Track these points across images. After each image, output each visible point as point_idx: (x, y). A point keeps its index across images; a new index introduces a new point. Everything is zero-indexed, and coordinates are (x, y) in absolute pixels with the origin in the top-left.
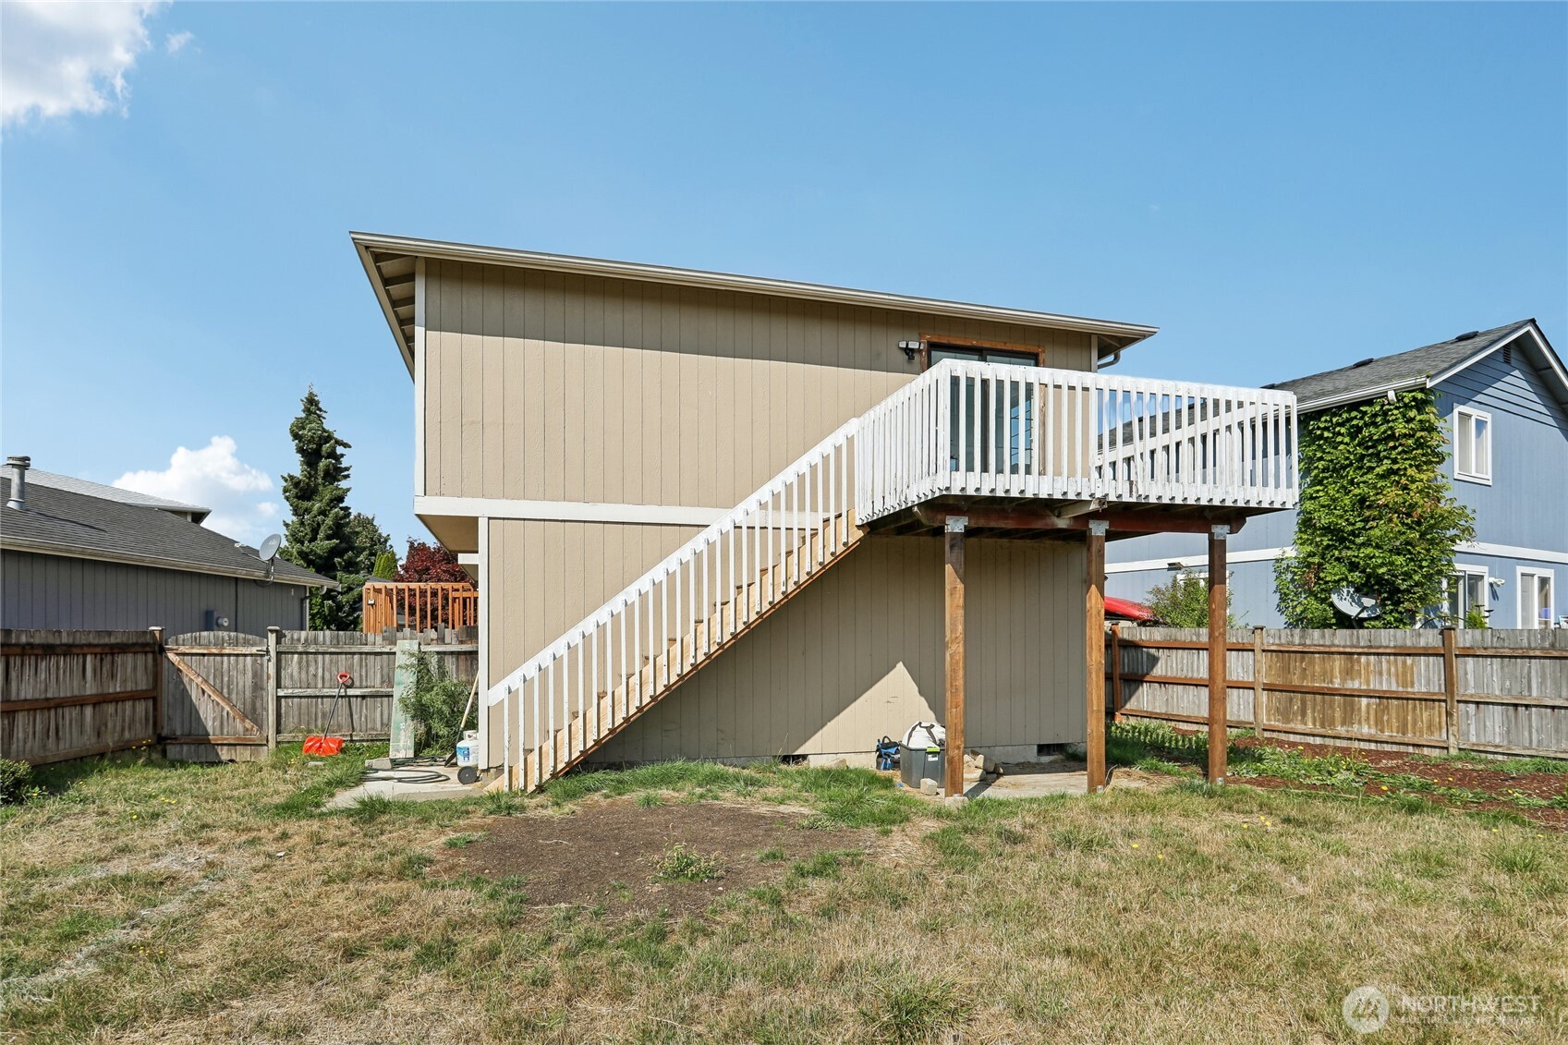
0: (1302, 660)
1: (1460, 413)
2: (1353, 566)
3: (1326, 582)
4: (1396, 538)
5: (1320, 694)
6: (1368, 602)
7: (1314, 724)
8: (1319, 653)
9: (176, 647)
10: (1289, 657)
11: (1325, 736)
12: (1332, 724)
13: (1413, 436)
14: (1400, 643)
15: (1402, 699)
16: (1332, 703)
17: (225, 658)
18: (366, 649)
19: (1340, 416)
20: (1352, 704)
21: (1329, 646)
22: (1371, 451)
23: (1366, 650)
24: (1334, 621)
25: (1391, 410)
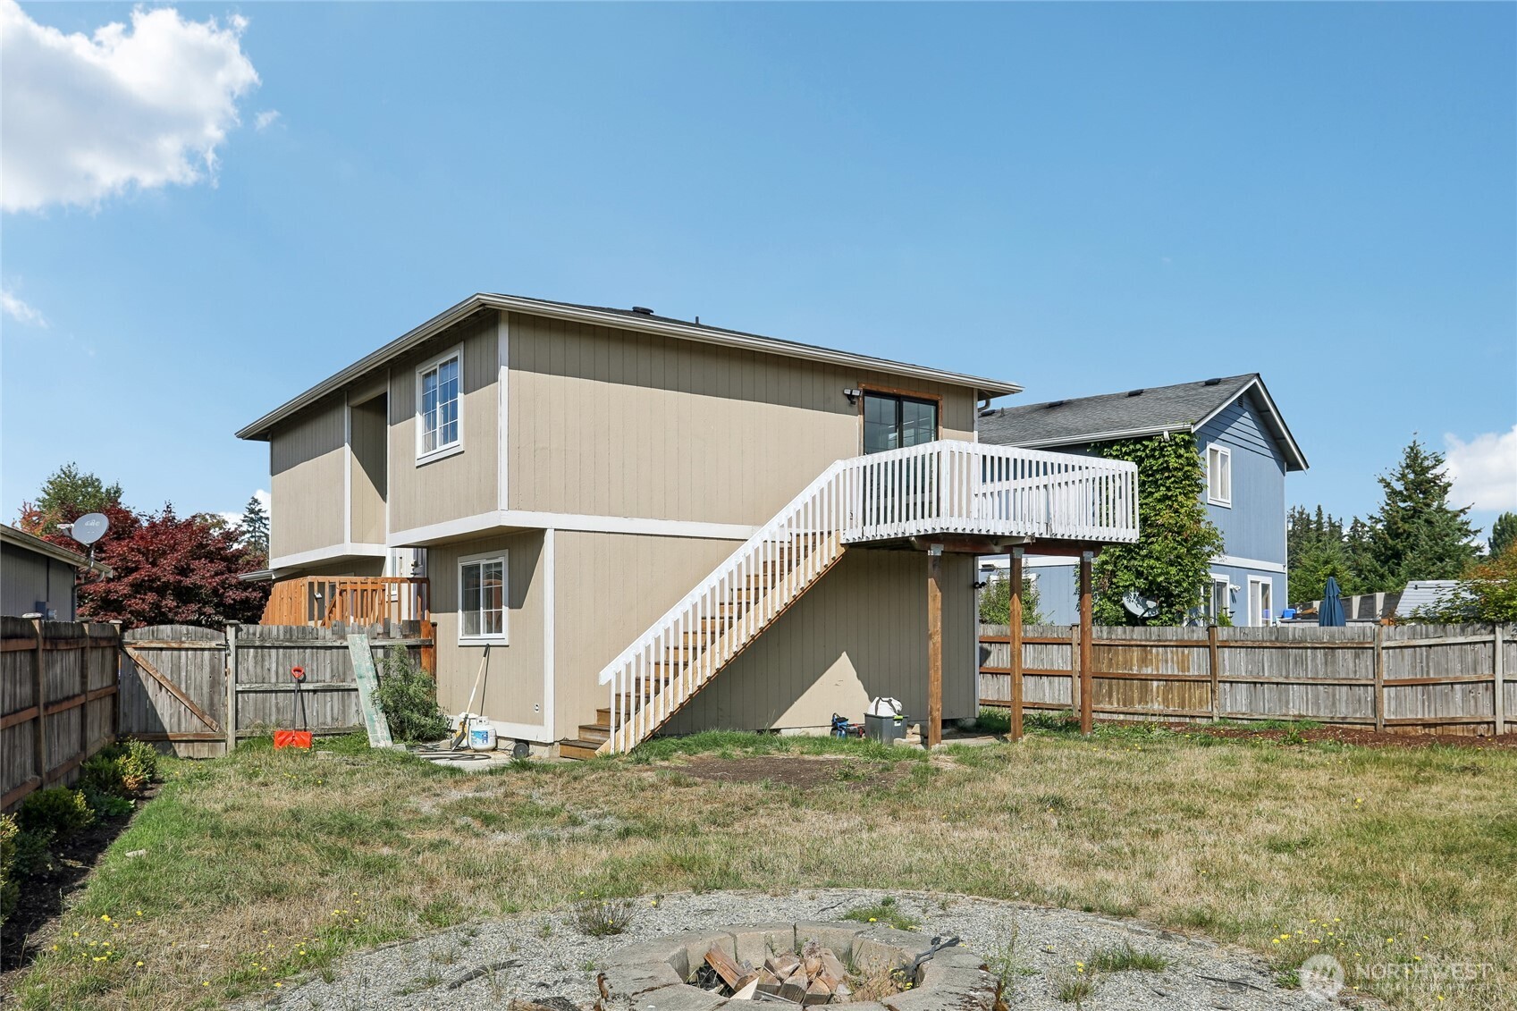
0: (1109, 651)
1: (1211, 449)
2: (1139, 574)
3: (1118, 587)
4: (1170, 552)
5: (1122, 679)
6: (1151, 604)
7: (1118, 704)
8: (1122, 645)
9: (134, 641)
10: (1099, 649)
11: (1127, 713)
12: (1132, 703)
13: (1181, 470)
14: (1180, 637)
15: (1182, 681)
16: (1132, 685)
17: (183, 653)
18: (318, 643)
19: (1128, 446)
20: (1147, 686)
21: (1129, 640)
22: (1151, 478)
23: (1156, 643)
24: (1124, 620)
25: (1165, 447)
